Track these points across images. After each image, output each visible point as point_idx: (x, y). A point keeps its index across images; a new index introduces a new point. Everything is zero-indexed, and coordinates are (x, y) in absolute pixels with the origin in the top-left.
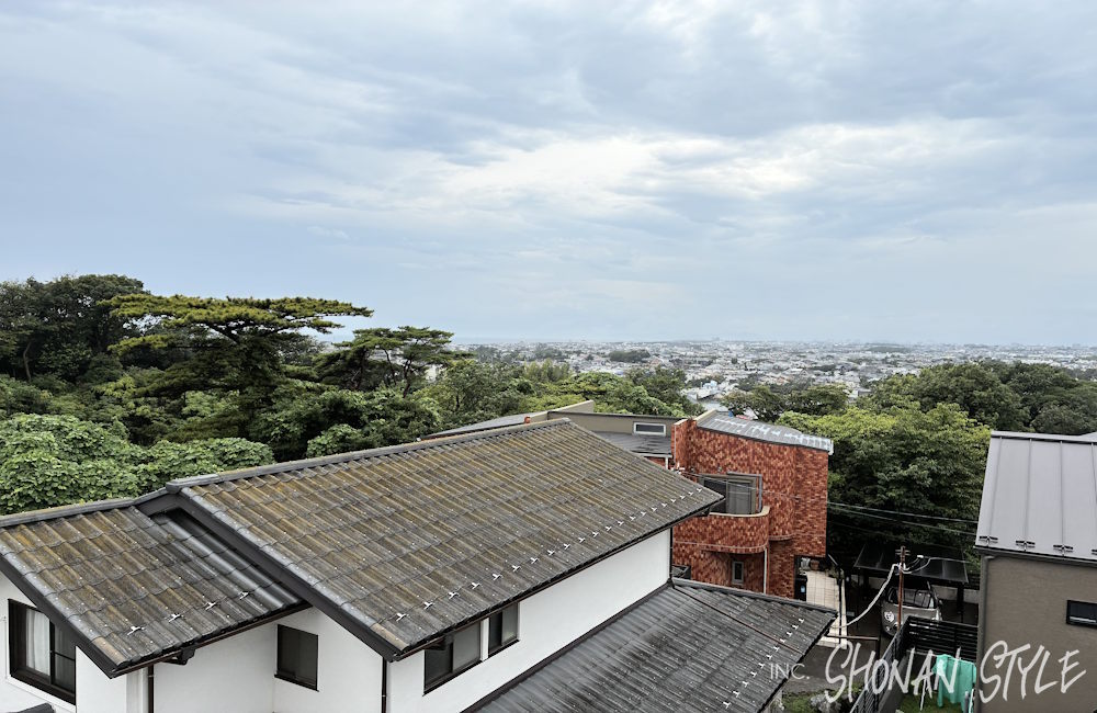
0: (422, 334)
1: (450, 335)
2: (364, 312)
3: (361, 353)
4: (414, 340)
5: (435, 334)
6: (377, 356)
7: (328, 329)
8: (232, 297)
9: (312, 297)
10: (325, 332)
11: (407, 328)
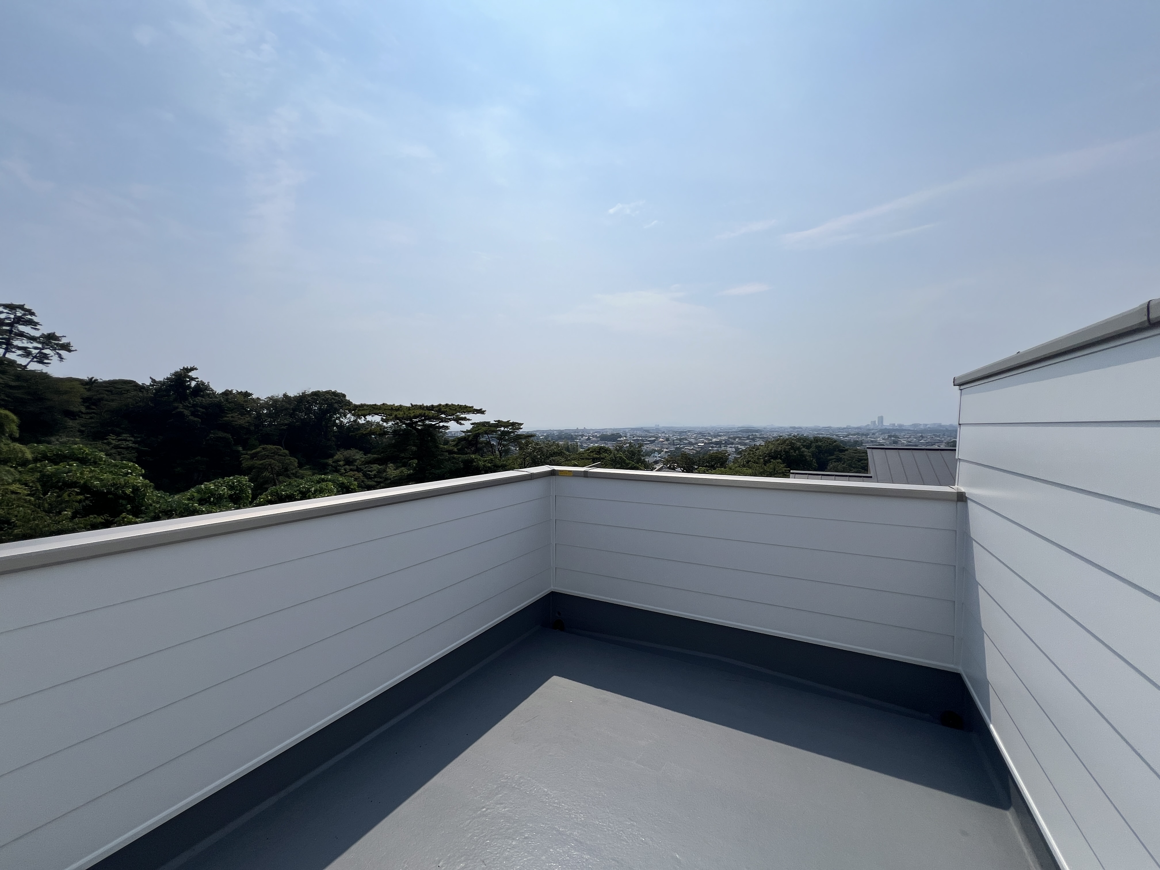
0: (507, 424)
1: (522, 424)
2: (481, 412)
3: (477, 436)
4: (502, 429)
5: (513, 424)
6: (483, 439)
7: (462, 422)
8: (414, 404)
9: (454, 404)
10: (461, 424)
11: (499, 421)
